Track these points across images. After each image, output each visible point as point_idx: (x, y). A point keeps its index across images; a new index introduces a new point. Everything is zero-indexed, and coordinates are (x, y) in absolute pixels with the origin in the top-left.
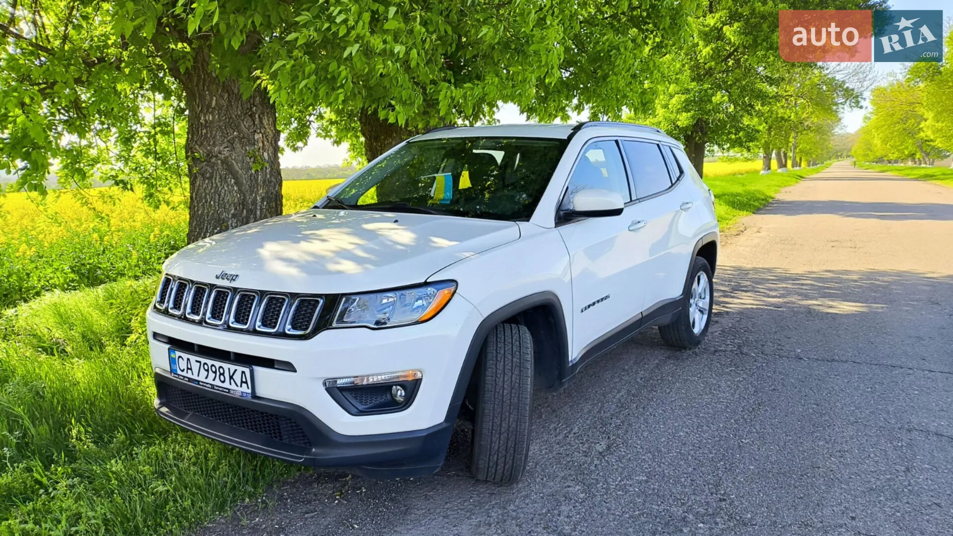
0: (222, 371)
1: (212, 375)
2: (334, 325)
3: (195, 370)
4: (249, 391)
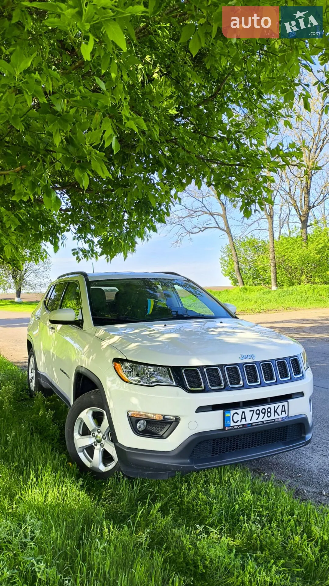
4: (286, 415)
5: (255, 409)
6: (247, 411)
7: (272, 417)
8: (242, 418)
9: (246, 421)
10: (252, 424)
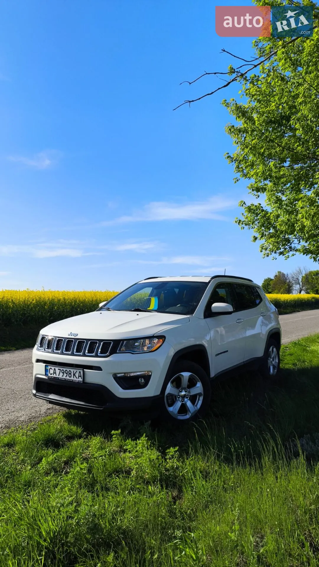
0: (70, 373)
1: (65, 375)
2: (118, 352)
3: (57, 373)
4: (82, 380)
5: (62, 369)
6: (57, 369)
7: (72, 378)
8: (54, 373)
9: (56, 375)
10: (59, 378)
